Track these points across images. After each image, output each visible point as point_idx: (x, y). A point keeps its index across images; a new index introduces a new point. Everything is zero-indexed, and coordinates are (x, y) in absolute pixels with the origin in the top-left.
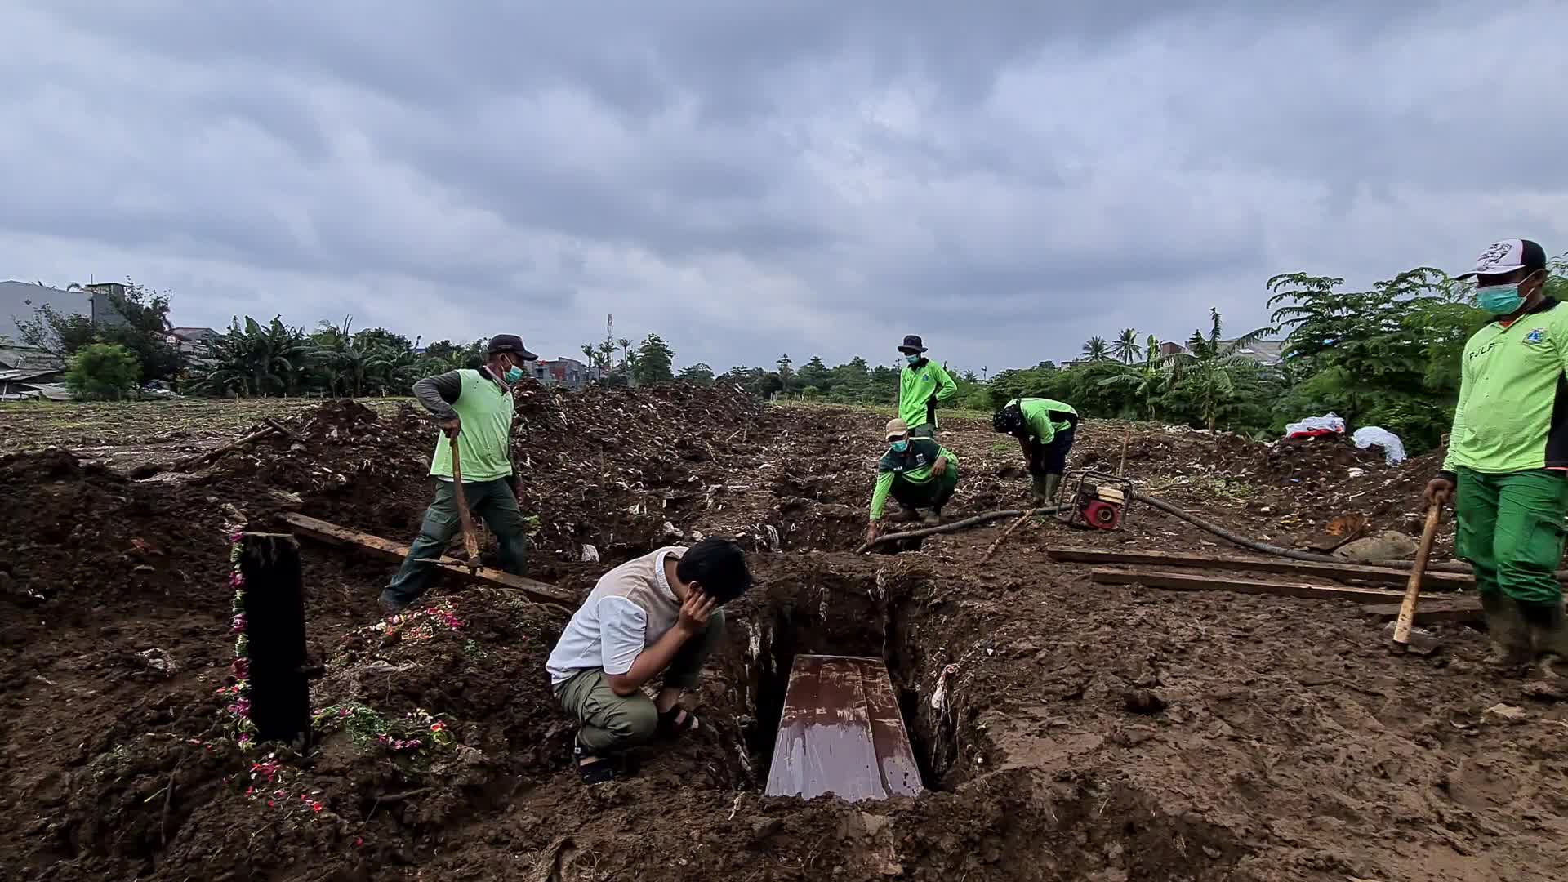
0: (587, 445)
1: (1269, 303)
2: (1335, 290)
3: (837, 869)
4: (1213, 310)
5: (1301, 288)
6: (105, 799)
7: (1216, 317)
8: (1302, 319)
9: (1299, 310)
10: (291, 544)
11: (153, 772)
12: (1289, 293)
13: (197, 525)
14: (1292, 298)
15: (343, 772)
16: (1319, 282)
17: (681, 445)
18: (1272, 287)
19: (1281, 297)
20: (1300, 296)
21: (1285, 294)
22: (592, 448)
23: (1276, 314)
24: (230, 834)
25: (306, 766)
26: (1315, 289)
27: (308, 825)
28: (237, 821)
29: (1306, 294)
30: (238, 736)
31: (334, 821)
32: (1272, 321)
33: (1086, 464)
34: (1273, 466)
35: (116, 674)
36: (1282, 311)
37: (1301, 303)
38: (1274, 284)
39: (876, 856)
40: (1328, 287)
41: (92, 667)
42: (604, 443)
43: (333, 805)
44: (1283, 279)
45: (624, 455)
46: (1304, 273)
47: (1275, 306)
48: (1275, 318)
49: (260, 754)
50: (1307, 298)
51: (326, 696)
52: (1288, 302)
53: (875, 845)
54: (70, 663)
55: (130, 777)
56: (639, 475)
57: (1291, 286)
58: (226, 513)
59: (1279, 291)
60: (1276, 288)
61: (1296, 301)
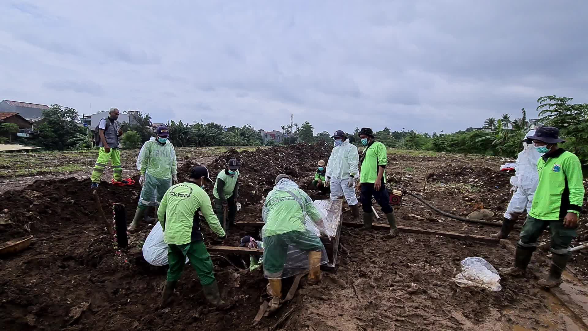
0: (249, 170)
1: (537, 109)
2: (568, 103)
3: (226, 284)
4: (523, 109)
5: (553, 102)
6: (89, 255)
7: (524, 112)
8: (553, 115)
9: (552, 111)
10: (123, 206)
11: (97, 251)
12: (547, 104)
13: (126, 196)
14: (548, 106)
15: (133, 255)
16: (561, 100)
17: (286, 168)
18: (539, 102)
19: (543, 106)
20: (552, 105)
21: (545, 105)
22: (250, 171)
23: (541, 113)
24: (109, 264)
25: (126, 253)
26: (559, 102)
27: (123, 264)
28: (110, 262)
29: (555, 104)
30: (115, 246)
31: (129, 264)
32: (539, 116)
33: (429, 178)
34: (491, 181)
35: (99, 232)
36: (544, 112)
37: (553, 108)
38: (540, 100)
39: (235, 283)
40: (565, 102)
41: (96, 230)
42: (255, 169)
43: (130, 261)
44: (545, 99)
45: (261, 173)
46: (555, 96)
47: (540, 110)
48: (541, 114)
49: (117, 250)
50: (555, 107)
51: (135, 239)
52: (547, 108)
53: (236, 280)
54: (92, 229)
55: (93, 252)
56: (264, 180)
57: (548, 102)
58: (133, 193)
59: (542, 104)
60: (541, 102)
61: (549, 108)
